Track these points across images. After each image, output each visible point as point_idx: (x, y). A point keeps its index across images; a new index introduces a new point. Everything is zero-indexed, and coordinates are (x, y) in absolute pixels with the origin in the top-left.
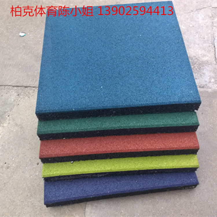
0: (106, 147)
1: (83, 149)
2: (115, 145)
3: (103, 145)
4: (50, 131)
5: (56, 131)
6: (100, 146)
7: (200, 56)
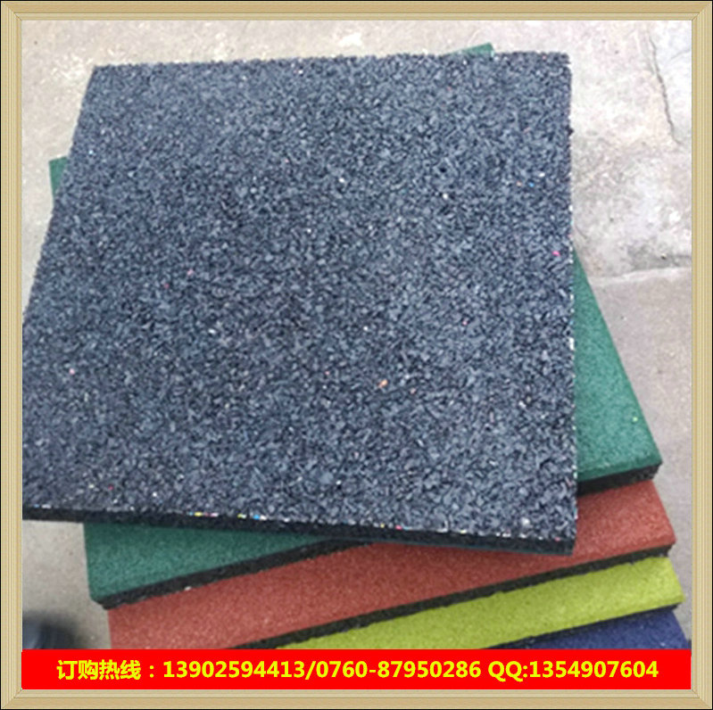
0: (341, 595)
1: (263, 619)
2: (372, 582)
3: (329, 587)
4: (136, 578)
5: (155, 574)
6: (319, 594)
7: (613, 126)
